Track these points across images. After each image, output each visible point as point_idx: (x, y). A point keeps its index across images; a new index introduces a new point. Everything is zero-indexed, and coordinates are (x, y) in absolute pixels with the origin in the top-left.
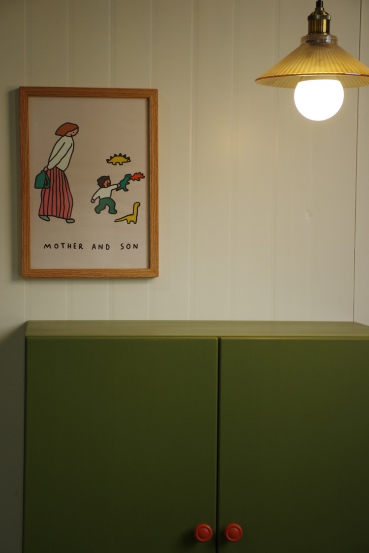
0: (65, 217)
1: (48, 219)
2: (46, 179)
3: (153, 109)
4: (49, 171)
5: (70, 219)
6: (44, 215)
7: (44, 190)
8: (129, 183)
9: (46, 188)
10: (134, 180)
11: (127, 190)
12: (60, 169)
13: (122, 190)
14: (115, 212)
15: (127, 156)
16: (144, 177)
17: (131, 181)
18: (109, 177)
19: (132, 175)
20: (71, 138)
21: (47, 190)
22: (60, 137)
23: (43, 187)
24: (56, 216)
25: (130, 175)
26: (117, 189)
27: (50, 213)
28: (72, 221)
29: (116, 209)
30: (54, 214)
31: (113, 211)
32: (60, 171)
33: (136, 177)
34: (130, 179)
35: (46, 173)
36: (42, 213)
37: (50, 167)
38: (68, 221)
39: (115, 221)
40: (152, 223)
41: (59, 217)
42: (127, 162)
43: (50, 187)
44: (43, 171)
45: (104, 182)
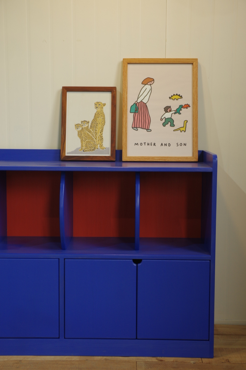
0: (146, 128)
1: (137, 130)
2: (136, 107)
3: (195, 69)
4: (138, 104)
5: (149, 129)
6: (135, 127)
7: (135, 114)
8: (181, 110)
9: (136, 113)
10: (184, 108)
11: (181, 114)
12: (144, 103)
13: (178, 113)
14: (173, 126)
15: (180, 95)
16: (190, 106)
17: (182, 109)
18: (170, 106)
19: (183, 105)
20: (150, 86)
21: (137, 114)
22: (144, 85)
23: (134, 112)
24: (141, 128)
25: (182, 105)
26: (175, 113)
27: (138, 126)
28: (150, 130)
29: (174, 124)
30: (140, 127)
31: (172, 125)
32: (144, 104)
33: (186, 106)
34: (182, 107)
35: (136, 104)
36: (134, 126)
37: (138, 101)
38: (148, 131)
39: (174, 131)
40: (194, 131)
41: (143, 129)
42: (181, 98)
43: (138, 112)
44: (135, 103)
45: (168, 109)
